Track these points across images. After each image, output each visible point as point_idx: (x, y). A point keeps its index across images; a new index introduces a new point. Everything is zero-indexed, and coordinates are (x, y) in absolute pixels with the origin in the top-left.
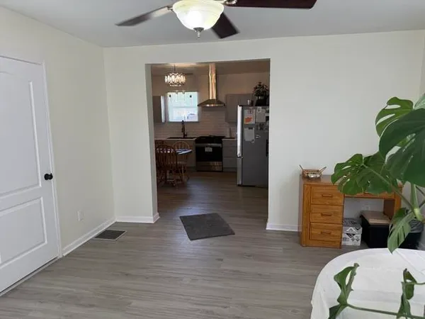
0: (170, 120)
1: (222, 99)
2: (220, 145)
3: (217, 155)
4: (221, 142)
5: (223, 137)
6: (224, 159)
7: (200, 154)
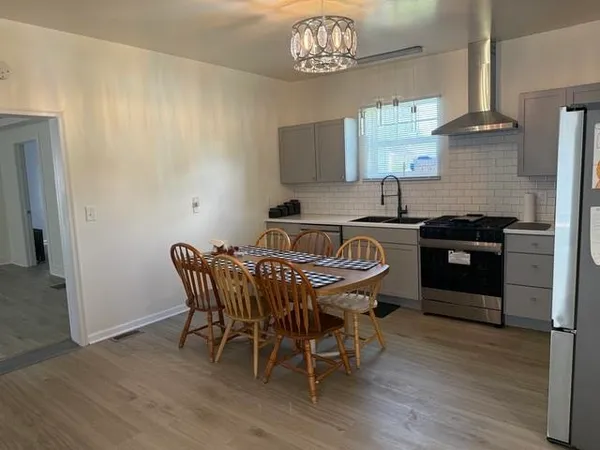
0: (370, 175)
1: (510, 107)
2: (494, 247)
3: (487, 275)
4: (500, 238)
5: (511, 221)
6: (508, 289)
7: (434, 271)
